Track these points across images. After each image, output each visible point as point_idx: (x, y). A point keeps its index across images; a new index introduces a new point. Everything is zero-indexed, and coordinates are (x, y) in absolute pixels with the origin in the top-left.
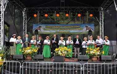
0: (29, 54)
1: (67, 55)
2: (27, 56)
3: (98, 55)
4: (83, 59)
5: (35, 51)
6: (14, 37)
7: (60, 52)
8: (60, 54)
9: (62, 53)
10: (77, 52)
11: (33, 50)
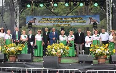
0: (12, 52)
1: (64, 54)
2: (9, 56)
3: (107, 54)
4: (85, 60)
5: (20, 48)
6: (2, 31)
8: (54, 53)
9: (57, 52)
10: (79, 50)
11: (17, 48)
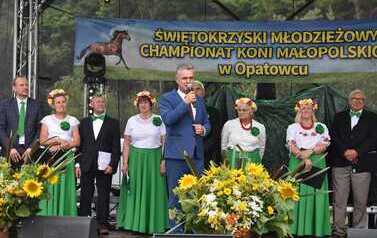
1: (268, 225)
5: (32, 187)
7: (210, 199)
8: (212, 215)
9: (227, 208)
10: (350, 203)
11: (15, 183)
